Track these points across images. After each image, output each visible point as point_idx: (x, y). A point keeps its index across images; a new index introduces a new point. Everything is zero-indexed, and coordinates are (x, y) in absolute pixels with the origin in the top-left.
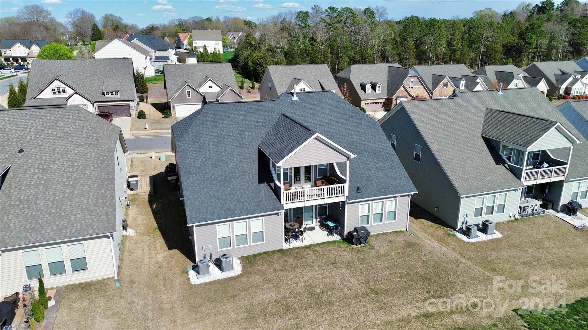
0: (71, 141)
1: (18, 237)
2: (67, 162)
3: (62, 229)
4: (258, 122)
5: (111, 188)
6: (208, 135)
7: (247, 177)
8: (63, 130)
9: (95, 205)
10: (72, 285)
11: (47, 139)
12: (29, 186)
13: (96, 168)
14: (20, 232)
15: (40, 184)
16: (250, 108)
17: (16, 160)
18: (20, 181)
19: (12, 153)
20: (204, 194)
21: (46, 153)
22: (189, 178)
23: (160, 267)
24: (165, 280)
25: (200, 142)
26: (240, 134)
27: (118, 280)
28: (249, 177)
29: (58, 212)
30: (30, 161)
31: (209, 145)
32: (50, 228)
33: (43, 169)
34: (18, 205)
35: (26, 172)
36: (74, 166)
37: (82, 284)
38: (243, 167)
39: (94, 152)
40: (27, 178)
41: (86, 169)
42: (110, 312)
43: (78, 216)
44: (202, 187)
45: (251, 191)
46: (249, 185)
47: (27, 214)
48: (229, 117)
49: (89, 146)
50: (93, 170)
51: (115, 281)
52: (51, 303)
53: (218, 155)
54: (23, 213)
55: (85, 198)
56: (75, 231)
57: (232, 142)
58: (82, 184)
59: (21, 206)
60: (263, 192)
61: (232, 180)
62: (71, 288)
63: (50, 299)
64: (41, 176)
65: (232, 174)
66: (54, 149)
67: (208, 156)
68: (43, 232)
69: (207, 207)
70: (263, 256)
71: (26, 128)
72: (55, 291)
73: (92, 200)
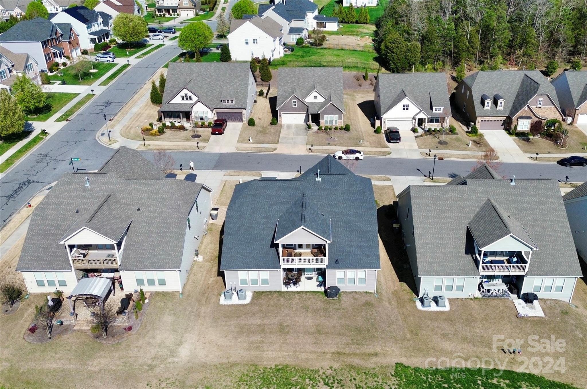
0: (165, 205)
1: (133, 265)
2: (161, 219)
3: (154, 263)
4: (284, 198)
5: (182, 240)
6: (247, 206)
7: (264, 242)
8: (162, 197)
9: (172, 250)
10: (159, 292)
11: (153, 203)
12: (141, 234)
13: (176, 225)
14: (134, 262)
15: (146, 233)
16: (283, 186)
17: (136, 216)
18: (136, 229)
19: (134, 211)
20: (235, 250)
21: (151, 212)
22: (228, 238)
23: (208, 288)
24: (207, 297)
25: (241, 211)
26: (269, 208)
27: (182, 294)
28: (265, 242)
29: (153, 252)
30: (142, 217)
31: (246, 214)
32: (148, 262)
33: (149, 223)
34: (134, 245)
35: (140, 225)
36: (165, 223)
37: (163, 292)
38: (263, 234)
39: (176, 214)
40: (140, 228)
41: (170, 226)
42: (173, 312)
43: (163, 256)
44: (234, 245)
45: (263, 253)
46: (263, 247)
47: (138, 251)
48: (265, 192)
49: (175, 210)
50: (174, 227)
51: (180, 294)
52: (146, 301)
53: (250, 223)
54: (136, 250)
55: (167, 245)
56: (160, 266)
57: (262, 213)
58: (167, 236)
59: (136, 246)
60: (271, 253)
61: (254, 242)
62: (157, 294)
63: (146, 298)
64: (147, 228)
65: (255, 238)
66: (156, 210)
67: (243, 222)
68: (145, 263)
69: (234, 260)
70: (267, 294)
71: (142, 193)
72: (149, 294)
73: (171, 247)
